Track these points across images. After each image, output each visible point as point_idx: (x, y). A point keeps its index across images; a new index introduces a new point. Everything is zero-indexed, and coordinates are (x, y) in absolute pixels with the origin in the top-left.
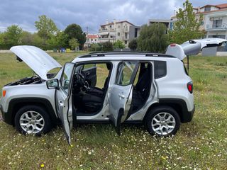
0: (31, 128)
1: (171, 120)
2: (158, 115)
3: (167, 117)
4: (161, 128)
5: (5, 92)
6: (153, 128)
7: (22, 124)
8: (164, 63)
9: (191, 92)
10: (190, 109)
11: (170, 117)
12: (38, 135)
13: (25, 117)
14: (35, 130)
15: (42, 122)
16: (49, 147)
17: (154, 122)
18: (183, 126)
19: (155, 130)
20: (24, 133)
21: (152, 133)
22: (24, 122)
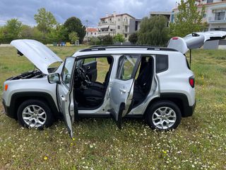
0: (33, 121)
1: (172, 114)
2: (159, 109)
3: (168, 111)
4: (161, 122)
5: (7, 86)
6: (154, 122)
7: (25, 118)
9: (193, 87)
10: (191, 103)
11: (170, 112)
12: (41, 129)
13: (27, 111)
14: (38, 123)
15: (44, 116)
16: (51, 140)
17: (155, 117)
18: (184, 120)
19: (155, 124)
20: (27, 127)
21: (153, 127)
22: (27, 116)
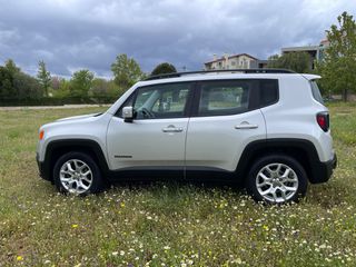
0: (74, 185)
1: (290, 176)
2: (267, 167)
8: (275, 82)
9: (326, 130)
13: (67, 169)
15: (89, 176)
17: (261, 180)
19: (262, 193)
20: (65, 192)
21: (258, 198)
